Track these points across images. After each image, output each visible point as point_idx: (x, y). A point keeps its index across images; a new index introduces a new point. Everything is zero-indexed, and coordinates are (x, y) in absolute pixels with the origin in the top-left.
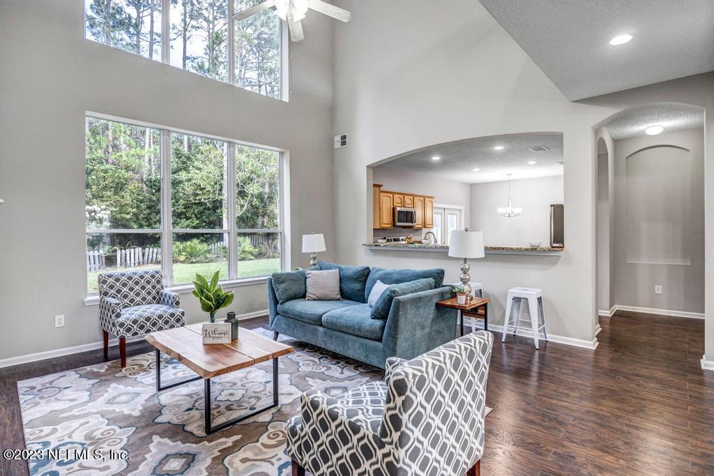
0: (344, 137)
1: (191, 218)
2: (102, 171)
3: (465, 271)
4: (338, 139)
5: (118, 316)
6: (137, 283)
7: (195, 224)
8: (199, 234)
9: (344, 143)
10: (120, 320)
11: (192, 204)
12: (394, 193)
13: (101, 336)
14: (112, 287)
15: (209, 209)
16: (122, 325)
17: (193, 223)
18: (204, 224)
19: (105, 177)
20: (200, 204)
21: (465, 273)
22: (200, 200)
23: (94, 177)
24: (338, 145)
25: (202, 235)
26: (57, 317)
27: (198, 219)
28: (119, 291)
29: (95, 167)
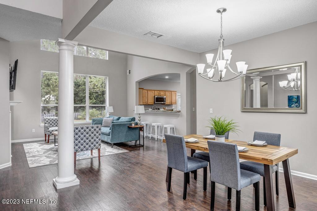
0: (130, 71)
1: (92, 99)
2: (55, 79)
3: (140, 117)
4: (128, 71)
5: (48, 129)
6: (54, 121)
7: (94, 102)
8: (96, 106)
9: (130, 73)
10: (49, 130)
11: (93, 92)
12: (154, 90)
13: (44, 136)
14: (47, 122)
15: (100, 95)
16: (49, 131)
17: (93, 101)
18: (98, 102)
19: (56, 82)
20: (97, 93)
21: (139, 118)
22: (96, 91)
23: (51, 82)
24: (128, 73)
25: (98, 107)
26: (33, 130)
27: (95, 99)
28: (49, 123)
29: (52, 78)
